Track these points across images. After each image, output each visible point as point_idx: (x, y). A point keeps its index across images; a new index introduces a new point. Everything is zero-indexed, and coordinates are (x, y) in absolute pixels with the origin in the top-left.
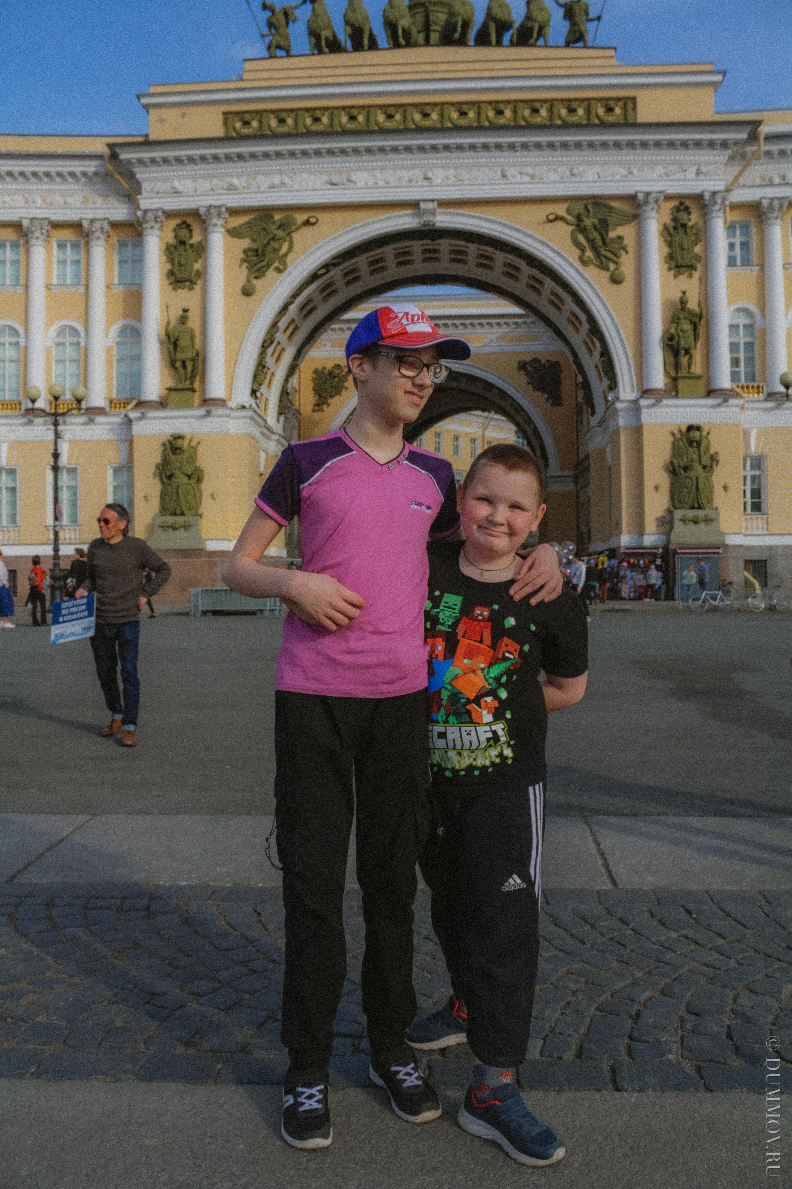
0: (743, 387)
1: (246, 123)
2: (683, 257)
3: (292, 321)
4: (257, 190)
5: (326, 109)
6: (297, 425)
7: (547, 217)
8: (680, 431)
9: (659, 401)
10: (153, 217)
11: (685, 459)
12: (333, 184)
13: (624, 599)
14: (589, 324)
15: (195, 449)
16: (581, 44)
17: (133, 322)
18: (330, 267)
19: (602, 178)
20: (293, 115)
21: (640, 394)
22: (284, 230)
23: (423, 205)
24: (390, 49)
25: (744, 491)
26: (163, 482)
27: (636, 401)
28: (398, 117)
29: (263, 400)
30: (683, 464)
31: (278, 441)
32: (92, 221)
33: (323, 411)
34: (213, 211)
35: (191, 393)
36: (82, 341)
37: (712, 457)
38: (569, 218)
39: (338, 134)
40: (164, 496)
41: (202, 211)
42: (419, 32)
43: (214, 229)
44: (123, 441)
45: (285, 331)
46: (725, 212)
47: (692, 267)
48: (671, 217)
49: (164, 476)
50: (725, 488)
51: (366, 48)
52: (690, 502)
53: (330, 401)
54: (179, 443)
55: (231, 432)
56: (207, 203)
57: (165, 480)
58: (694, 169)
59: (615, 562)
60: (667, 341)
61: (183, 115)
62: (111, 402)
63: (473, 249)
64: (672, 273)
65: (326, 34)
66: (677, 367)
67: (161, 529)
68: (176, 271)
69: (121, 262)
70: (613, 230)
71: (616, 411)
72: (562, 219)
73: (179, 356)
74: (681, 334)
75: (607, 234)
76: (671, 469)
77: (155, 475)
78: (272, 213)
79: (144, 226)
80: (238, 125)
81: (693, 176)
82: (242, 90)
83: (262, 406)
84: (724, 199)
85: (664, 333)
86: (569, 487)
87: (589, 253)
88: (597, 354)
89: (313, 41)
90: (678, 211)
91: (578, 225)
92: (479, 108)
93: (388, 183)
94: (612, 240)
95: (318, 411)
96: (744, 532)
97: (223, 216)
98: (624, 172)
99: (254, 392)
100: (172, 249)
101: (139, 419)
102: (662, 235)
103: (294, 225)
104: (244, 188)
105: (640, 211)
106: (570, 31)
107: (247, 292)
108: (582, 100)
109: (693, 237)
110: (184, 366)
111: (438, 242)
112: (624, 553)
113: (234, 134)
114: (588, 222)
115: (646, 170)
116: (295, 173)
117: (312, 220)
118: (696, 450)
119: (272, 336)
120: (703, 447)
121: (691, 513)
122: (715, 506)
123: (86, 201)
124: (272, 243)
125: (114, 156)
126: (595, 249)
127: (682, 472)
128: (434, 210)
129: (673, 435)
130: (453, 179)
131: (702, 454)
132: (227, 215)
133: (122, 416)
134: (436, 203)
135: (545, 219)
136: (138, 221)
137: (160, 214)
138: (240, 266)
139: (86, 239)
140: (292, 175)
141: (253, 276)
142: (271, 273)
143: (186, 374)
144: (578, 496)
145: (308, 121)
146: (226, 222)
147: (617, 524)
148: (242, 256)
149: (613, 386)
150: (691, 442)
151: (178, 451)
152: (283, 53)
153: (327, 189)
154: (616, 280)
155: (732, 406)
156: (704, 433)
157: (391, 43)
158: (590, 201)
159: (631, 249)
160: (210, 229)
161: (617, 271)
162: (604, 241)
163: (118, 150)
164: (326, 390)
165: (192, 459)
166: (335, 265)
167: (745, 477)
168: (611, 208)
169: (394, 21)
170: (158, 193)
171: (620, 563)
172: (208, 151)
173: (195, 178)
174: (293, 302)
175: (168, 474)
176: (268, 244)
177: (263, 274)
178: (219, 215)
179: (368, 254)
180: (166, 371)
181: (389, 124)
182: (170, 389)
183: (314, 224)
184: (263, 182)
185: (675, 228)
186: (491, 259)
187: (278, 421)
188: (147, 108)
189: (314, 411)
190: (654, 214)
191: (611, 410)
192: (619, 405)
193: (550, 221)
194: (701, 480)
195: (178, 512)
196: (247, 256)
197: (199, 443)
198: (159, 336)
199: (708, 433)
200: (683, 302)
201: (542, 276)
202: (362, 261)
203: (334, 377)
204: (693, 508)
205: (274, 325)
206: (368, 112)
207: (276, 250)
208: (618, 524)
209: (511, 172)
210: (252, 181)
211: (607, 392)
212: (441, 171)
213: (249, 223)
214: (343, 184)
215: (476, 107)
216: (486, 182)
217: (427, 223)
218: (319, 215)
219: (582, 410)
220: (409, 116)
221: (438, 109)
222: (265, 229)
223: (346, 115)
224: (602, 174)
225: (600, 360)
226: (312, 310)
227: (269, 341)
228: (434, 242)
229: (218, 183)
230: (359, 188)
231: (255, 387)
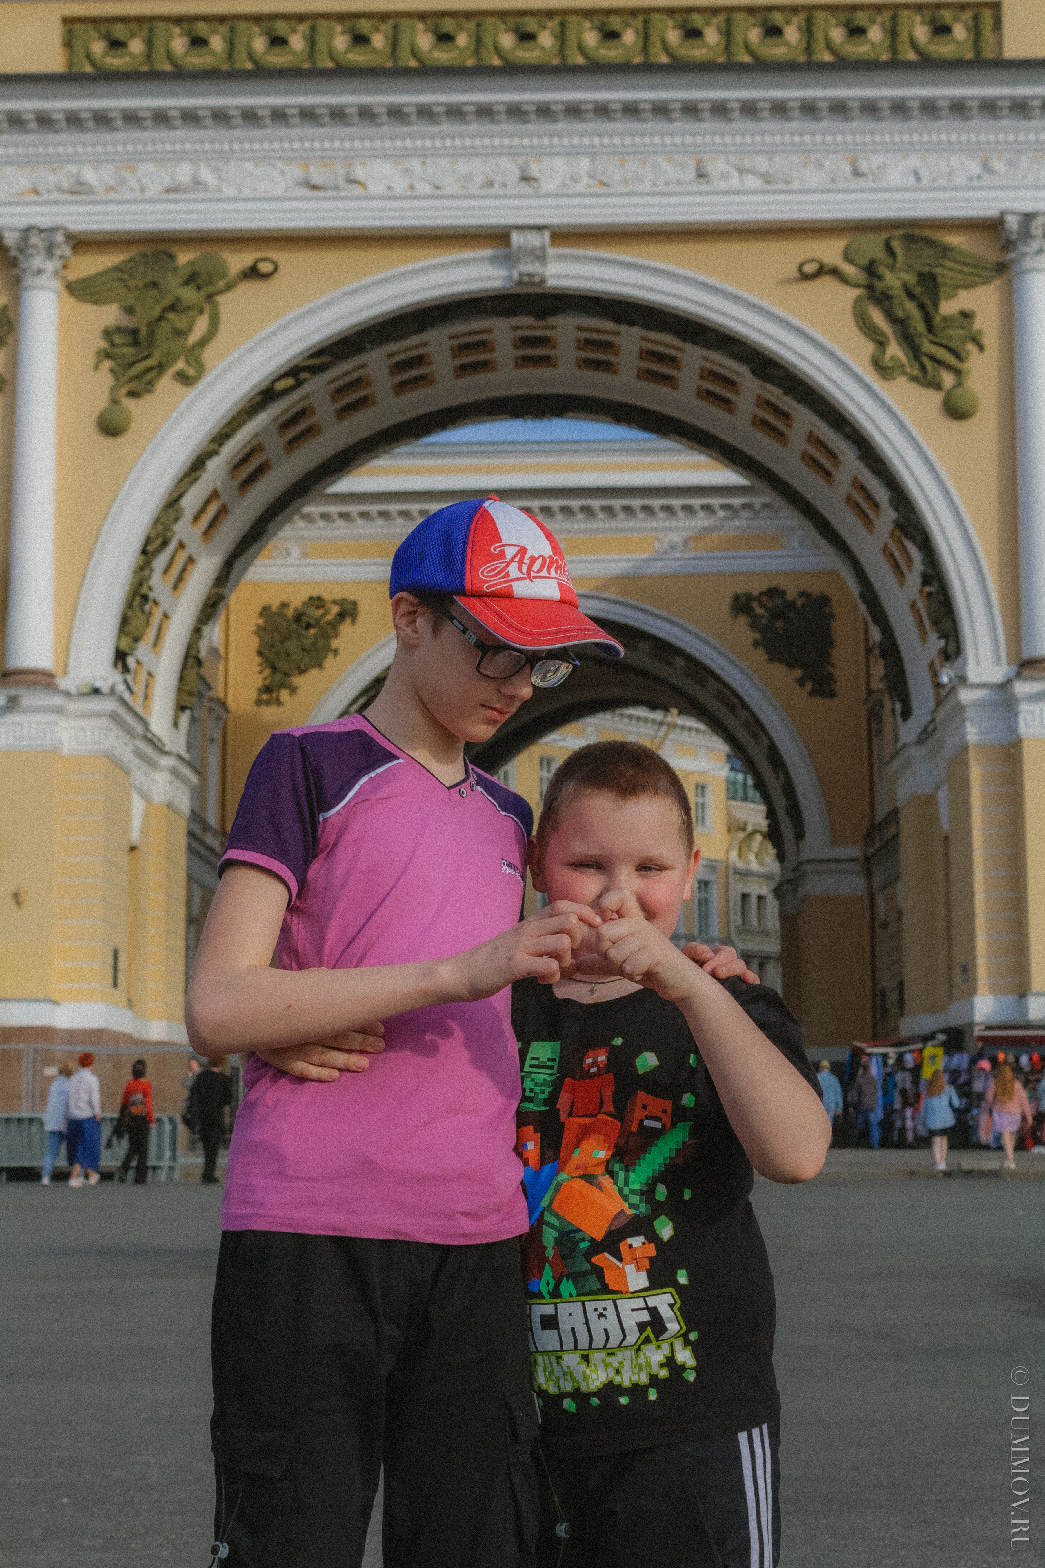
1: (116, 45)
3: (215, 495)
4: (137, 195)
5: (300, 18)
6: (218, 736)
7: (800, 269)
12: (314, 187)
13: (986, 1147)
14: (896, 509)
18: (304, 375)
19: (925, 182)
20: (224, 29)
21: (1014, 669)
22: (199, 288)
23: (516, 239)
27: (1005, 686)
28: (462, 40)
29: (143, 676)
31: (175, 772)
33: (279, 703)
34: (34, 240)
38: (848, 269)
39: (326, 74)
41: (10, 239)
43: (37, 281)
45: (196, 518)
53: (296, 680)
55: (66, 750)
56: (23, 222)
59: (960, 1060)
63: (629, 337)
70: (951, 297)
71: (960, 708)
72: (835, 272)
75: (936, 306)
78: (174, 250)
80: (98, 47)
83: (139, 689)
86: (853, 885)
87: (895, 350)
88: (914, 579)
91: (870, 287)
92: (646, 22)
93: (438, 188)
94: (946, 319)
95: (268, 703)
97: (58, 252)
98: (974, 167)
99: (120, 657)
103: (225, 275)
104: (109, 189)
105: (1011, 255)
107: (110, 427)
108: (878, 8)
111: (551, 321)
112: (982, 1039)
113: (88, 69)
114: (892, 280)
115: (1024, 164)
116: (226, 160)
117: (265, 267)
119: (167, 529)
124: (171, 316)
126: (908, 340)
128: (543, 248)
130: (585, 180)
132: (68, 251)
134: (547, 235)
135: (796, 274)
138: (96, 367)
140: (220, 164)
141: (124, 390)
142: (166, 384)
144: (873, 906)
145: (259, 44)
146: (65, 267)
147: (965, 969)
148: (103, 344)
149: (952, 648)
153: (300, 199)
154: (957, 411)
158: (899, 232)
159: (991, 339)
160: (28, 280)
161: (959, 391)
162: (928, 322)
164: (288, 654)
166: (315, 370)
168: (945, 251)
171: (974, 1061)
172: (28, 105)
174: (216, 453)
176: (161, 318)
177: (149, 387)
178: (50, 250)
179: (392, 347)
181: (442, 56)
183: (266, 276)
184: (153, 177)
186: (672, 361)
187: (176, 725)
189: (259, 702)
190: (1043, 262)
191: (949, 705)
192: (965, 696)
193: (807, 277)
196: (112, 343)
201: (788, 399)
202: (377, 362)
203: (309, 626)
205: (172, 504)
206: (395, 27)
207: (181, 334)
208: (967, 970)
209: (717, 166)
210: (126, 174)
211: (937, 665)
212: (559, 163)
213: (117, 268)
214: (336, 188)
215: (639, 22)
216: (661, 188)
217: (526, 279)
218: (279, 256)
219: (881, 705)
220: (488, 39)
221: (553, 24)
222: (155, 285)
223: (344, 32)
224: (924, 172)
225: (921, 592)
226: (261, 470)
227: (159, 541)
228: (543, 323)
229: (49, 177)
230: (373, 198)
231: (124, 644)
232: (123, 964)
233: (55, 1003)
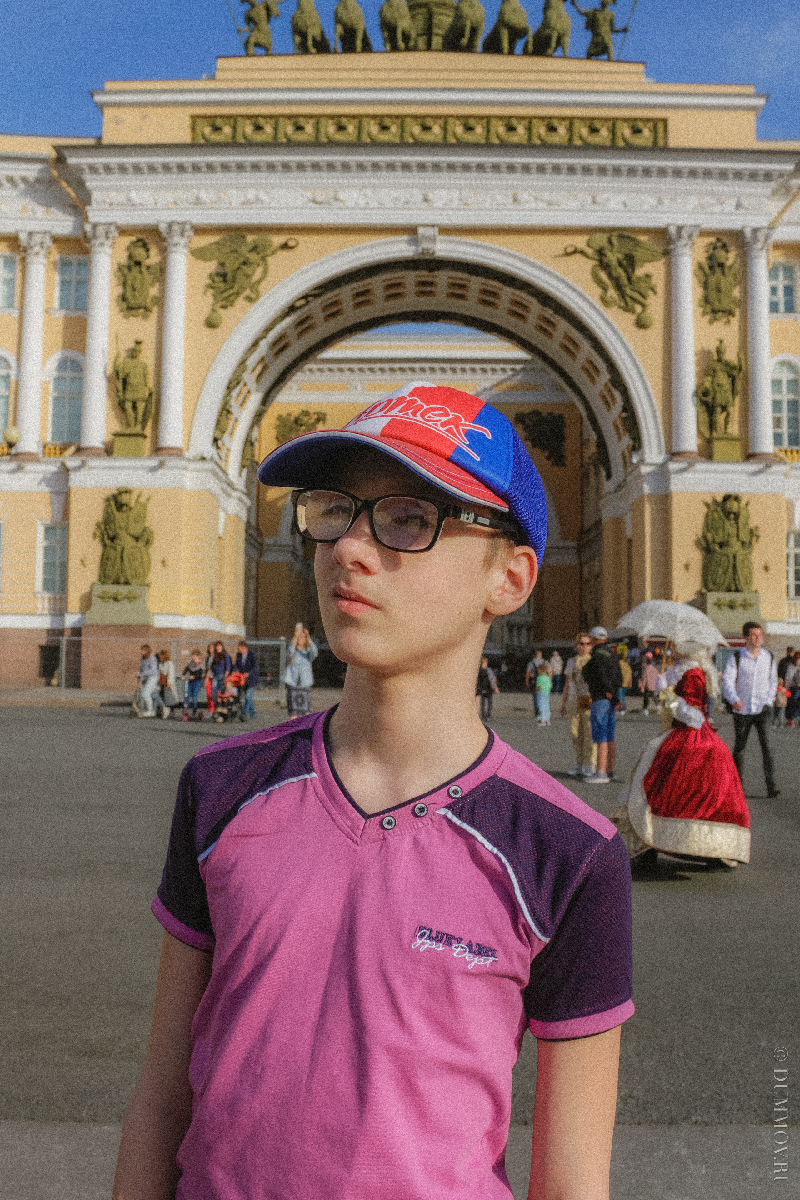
0: (786, 452)
1: (217, 129)
2: (720, 301)
3: (263, 359)
4: (227, 206)
5: (311, 117)
7: (565, 250)
8: (715, 502)
9: (691, 465)
10: (104, 232)
11: (721, 533)
12: (317, 203)
14: (610, 376)
15: (144, 506)
16: (605, 57)
17: (75, 355)
18: (310, 299)
19: (629, 208)
20: (273, 121)
21: (668, 456)
22: (258, 253)
23: (421, 231)
24: (386, 52)
25: (787, 572)
26: (105, 546)
27: (664, 465)
28: (394, 129)
29: (226, 451)
30: (718, 539)
31: (240, 499)
32: (31, 234)
34: (175, 228)
35: (141, 439)
36: (13, 373)
37: (751, 532)
38: (590, 251)
39: (324, 145)
40: (104, 560)
41: (163, 228)
42: (419, 35)
43: (174, 249)
44: (58, 493)
45: (253, 371)
46: (767, 251)
47: (730, 313)
48: (706, 255)
49: (106, 537)
50: (766, 568)
51: (359, 49)
52: (727, 583)
54: (125, 498)
55: (187, 487)
56: (169, 219)
57: (108, 542)
58: (733, 202)
59: (636, 652)
60: (700, 395)
61: (144, 117)
62: (45, 447)
63: (476, 283)
64: (707, 318)
65: (313, 32)
66: (712, 426)
67: (100, 600)
68: (129, 295)
69: (64, 284)
70: (641, 267)
71: (641, 476)
72: (583, 253)
73: (129, 395)
74: (717, 389)
75: (633, 271)
76: (704, 544)
77: (95, 536)
79: (93, 242)
80: (207, 130)
81: (732, 210)
82: (214, 91)
83: (224, 457)
84: (767, 237)
85: (699, 386)
86: (571, 560)
87: (612, 293)
88: (616, 409)
89: (298, 39)
90: (715, 248)
91: (601, 262)
92: (488, 122)
93: (381, 204)
94: (639, 278)
96: (787, 620)
97: (186, 234)
98: (654, 202)
99: (216, 440)
100: (126, 271)
101: (78, 468)
102: (695, 274)
103: (271, 247)
104: (213, 203)
105: (672, 247)
106: (593, 41)
107: (211, 324)
108: (606, 119)
109: (731, 279)
110: (135, 407)
111: (436, 273)
112: (648, 642)
113: (203, 141)
114: (613, 257)
115: (679, 200)
116: (273, 188)
117: (291, 243)
118: (733, 522)
119: (240, 376)
120: (741, 519)
121: (727, 597)
122: (754, 588)
123: (25, 210)
124: (243, 267)
125: (60, 160)
126: (619, 287)
127: (717, 548)
128: (435, 236)
129: (707, 505)
130: (456, 202)
131: (741, 527)
132: (191, 233)
133: (58, 464)
134: (436, 229)
135: (562, 252)
136: (85, 236)
137: (113, 228)
138: (205, 293)
139: (23, 254)
140: (270, 190)
141: (219, 305)
142: (240, 302)
143: (136, 418)
144: (581, 570)
145: (290, 129)
146: (190, 242)
148: (208, 281)
149: (636, 445)
150: (727, 514)
151: (124, 508)
152: (263, 52)
153: (310, 208)
154: (641, 324)
155: (773, 473)
156: (743, 503)
157: (388, 47)
158: (615, 233)
160: (172, 249)
161: (644, 315)
162: (629, 279)
163: (65, 152)
165: (141, 517)
166: (315, 296)
167: (788, 556)
168: (638, 243)
169: (393, 22)
170: (111, 204)
171: (644, 652)
172: (173, 160)
173: (156, 189)
174: (265, 337)
175: (111, 534)
177: (232, 304)
178: (182, 234)
179: (354, 285)
180: (113, 414)
181: (383, 137)
182: (116, 435)
183: (292, 248)
184: (236, 196)
185: (711, 268)
186: (496, 295)
187: (240, 475)
188: (101, 107)
190: (687, 251)
191: (632, 475)
192: (645, 470)
193: (567, 254)
194: (739, 559)
195: (122, 580)
196: (214, 281)
197: (148, 500)
198: (105, 371)
199: (747, 504)
200: (719, 351)
201: (557, 317)
202: (346, 292)
204: (729, 590)
205: (242, 363)
206: (360, 122)
207: (248, 276)
209: (524, 196)
210: (222, 195)
211: (627, 453)
212: (444, 193)
213: (217, 243)
214: (329, 203)
215: (484, 122)
216: (495, 207)
217: (425, 252)
218: (299, 237)
219: (588, 470)
220: (407, 129)
221: (441, 122)
222: (235, 251)
223: (334, 124)
224: (629, 203)
225: (619, 416)
226: (285, 347)
227: (235, 382)
228: (431, 274)
229: (182, 195)
230: (347, 208)
231: (218, 435)
232: (216, 596)
233: (183, 616)
